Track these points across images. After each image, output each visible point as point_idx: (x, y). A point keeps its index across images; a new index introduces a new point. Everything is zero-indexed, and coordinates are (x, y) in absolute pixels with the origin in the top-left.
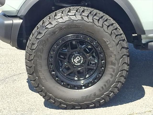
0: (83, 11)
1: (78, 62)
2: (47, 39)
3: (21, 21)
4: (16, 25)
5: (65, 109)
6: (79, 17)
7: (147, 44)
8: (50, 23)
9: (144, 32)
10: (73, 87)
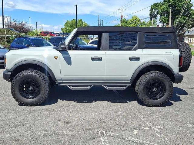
0: (33, 71)
1: (31, 89)
2: (19, 81)
3: (11, 73)
4: (9, 74)
5: (24, 106)
6: (31, 73)
7: (58, 84)
8: (20, 75)
9: (56, 80)
10: (28, 98)
